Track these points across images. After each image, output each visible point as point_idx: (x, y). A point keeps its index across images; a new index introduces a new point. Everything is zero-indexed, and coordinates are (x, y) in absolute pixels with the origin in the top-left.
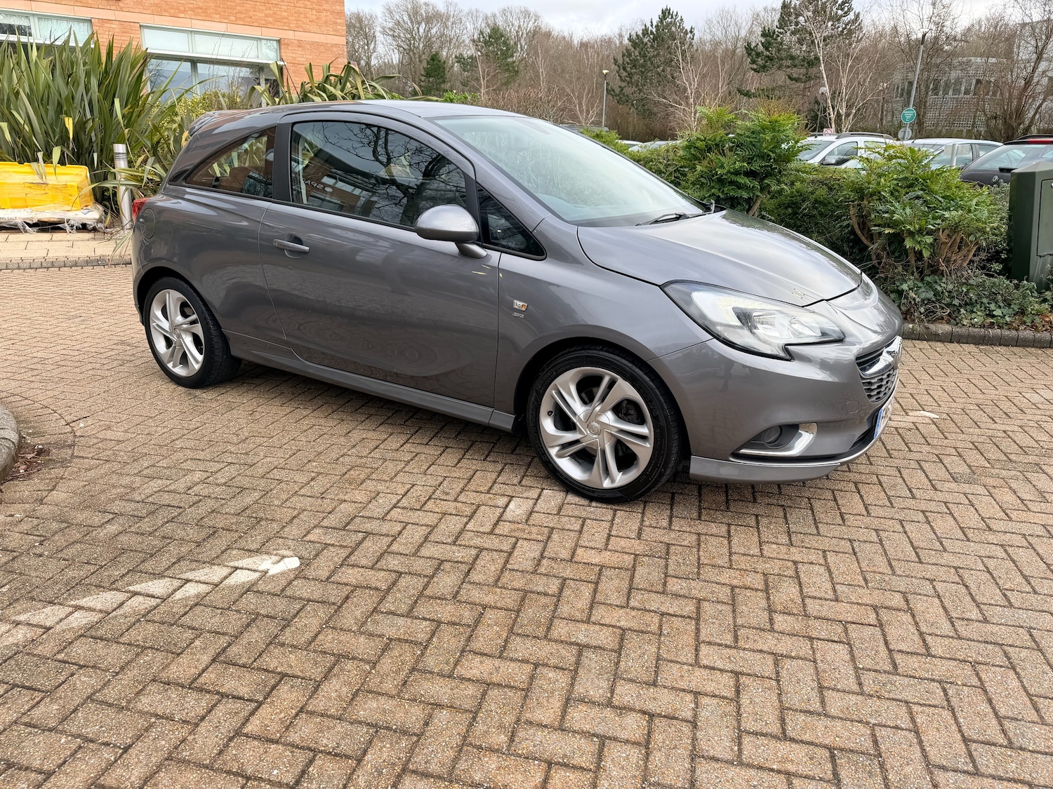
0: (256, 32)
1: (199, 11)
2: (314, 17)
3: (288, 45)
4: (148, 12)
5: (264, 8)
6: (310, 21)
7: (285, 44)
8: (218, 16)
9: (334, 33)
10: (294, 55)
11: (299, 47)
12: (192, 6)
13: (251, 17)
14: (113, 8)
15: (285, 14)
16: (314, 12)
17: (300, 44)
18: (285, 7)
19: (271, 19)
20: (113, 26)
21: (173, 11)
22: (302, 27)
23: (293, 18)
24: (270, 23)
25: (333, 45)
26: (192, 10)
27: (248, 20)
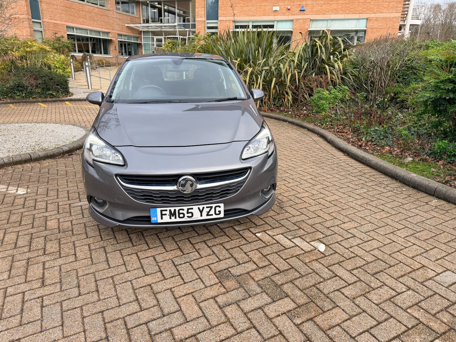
0: (357, 16)
1: (334, 10)
2: (386, 6)
3: (371, 20)
4: (314, 14)
5: (363, 5)
6: (384, 8)
7: (369, 20)
8: (341, 12)
9: (396, 12)
10: (373, 25)
11: (376, 20)
12: (331, 9)
13: (356, 10)
14: (302, 14)
15: (372, 6)
16: (387, 3)
17: (377, 19)
18: (373, 3)
19: (365, 10)
20: (300, 21)
21: (323, 12)
22: (379, 11)
23: (376, 8)
24: (364, 11)
25: (393, 18)
26: (331, 10)
27: (355, 11)
